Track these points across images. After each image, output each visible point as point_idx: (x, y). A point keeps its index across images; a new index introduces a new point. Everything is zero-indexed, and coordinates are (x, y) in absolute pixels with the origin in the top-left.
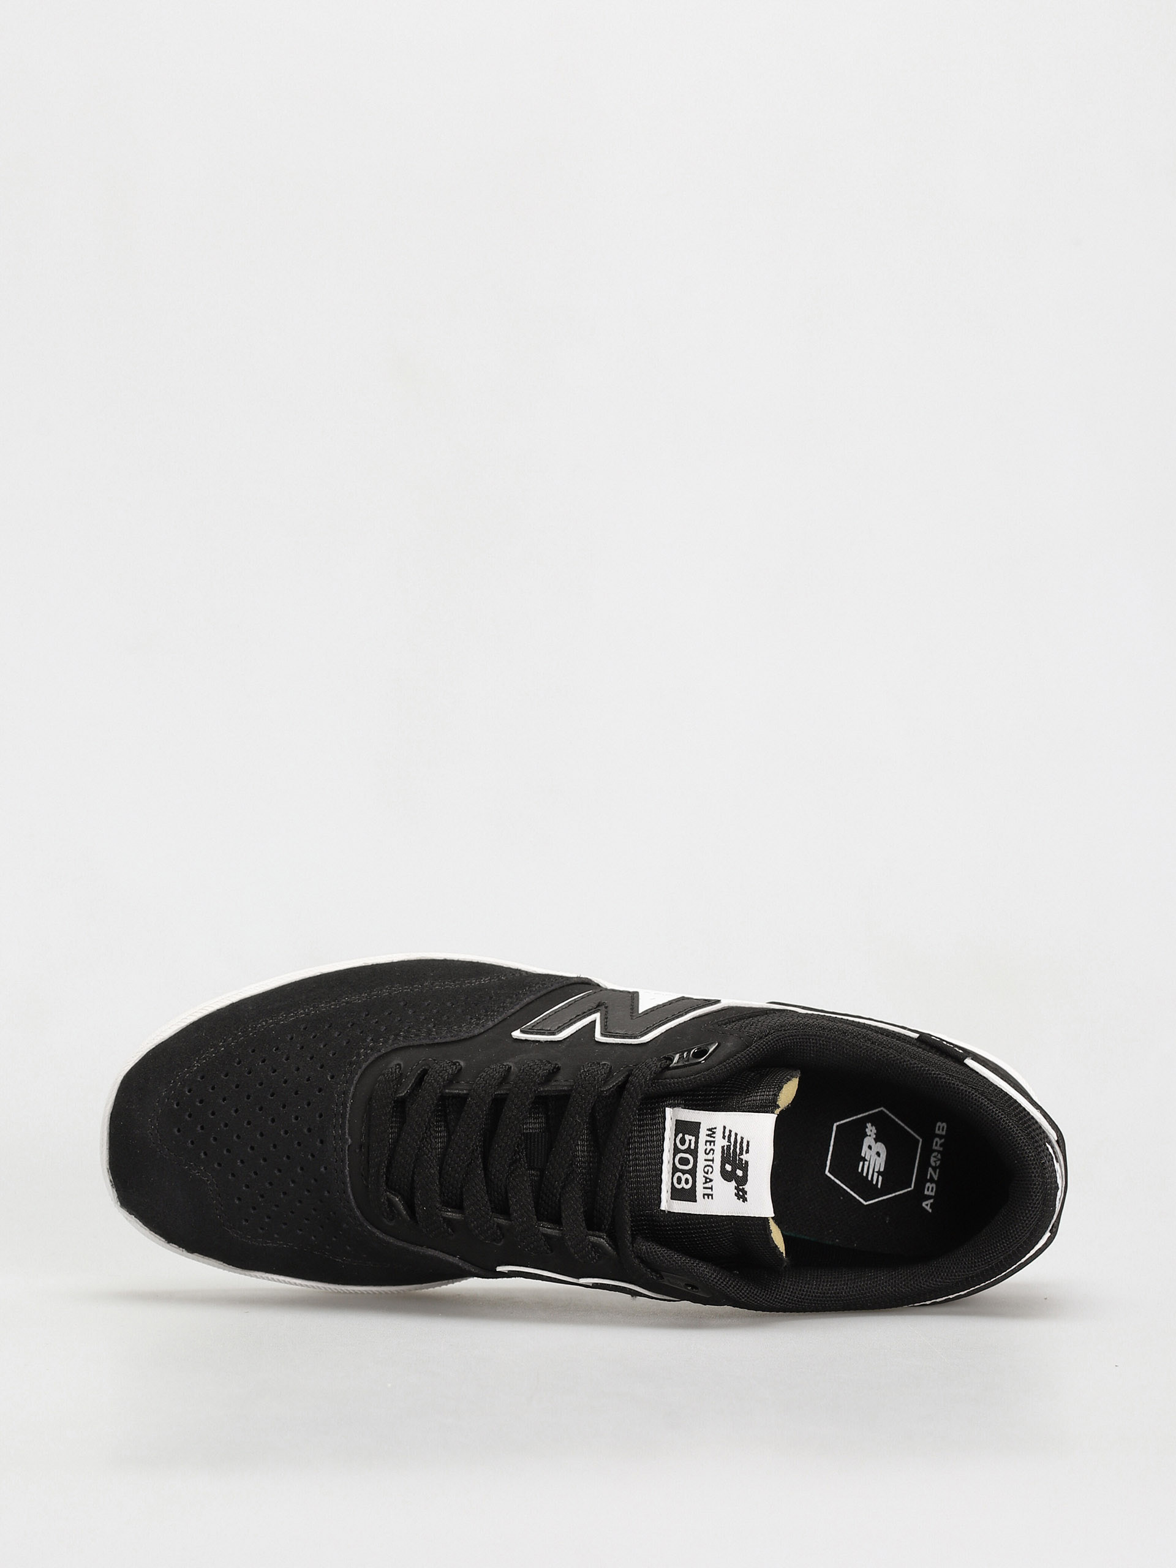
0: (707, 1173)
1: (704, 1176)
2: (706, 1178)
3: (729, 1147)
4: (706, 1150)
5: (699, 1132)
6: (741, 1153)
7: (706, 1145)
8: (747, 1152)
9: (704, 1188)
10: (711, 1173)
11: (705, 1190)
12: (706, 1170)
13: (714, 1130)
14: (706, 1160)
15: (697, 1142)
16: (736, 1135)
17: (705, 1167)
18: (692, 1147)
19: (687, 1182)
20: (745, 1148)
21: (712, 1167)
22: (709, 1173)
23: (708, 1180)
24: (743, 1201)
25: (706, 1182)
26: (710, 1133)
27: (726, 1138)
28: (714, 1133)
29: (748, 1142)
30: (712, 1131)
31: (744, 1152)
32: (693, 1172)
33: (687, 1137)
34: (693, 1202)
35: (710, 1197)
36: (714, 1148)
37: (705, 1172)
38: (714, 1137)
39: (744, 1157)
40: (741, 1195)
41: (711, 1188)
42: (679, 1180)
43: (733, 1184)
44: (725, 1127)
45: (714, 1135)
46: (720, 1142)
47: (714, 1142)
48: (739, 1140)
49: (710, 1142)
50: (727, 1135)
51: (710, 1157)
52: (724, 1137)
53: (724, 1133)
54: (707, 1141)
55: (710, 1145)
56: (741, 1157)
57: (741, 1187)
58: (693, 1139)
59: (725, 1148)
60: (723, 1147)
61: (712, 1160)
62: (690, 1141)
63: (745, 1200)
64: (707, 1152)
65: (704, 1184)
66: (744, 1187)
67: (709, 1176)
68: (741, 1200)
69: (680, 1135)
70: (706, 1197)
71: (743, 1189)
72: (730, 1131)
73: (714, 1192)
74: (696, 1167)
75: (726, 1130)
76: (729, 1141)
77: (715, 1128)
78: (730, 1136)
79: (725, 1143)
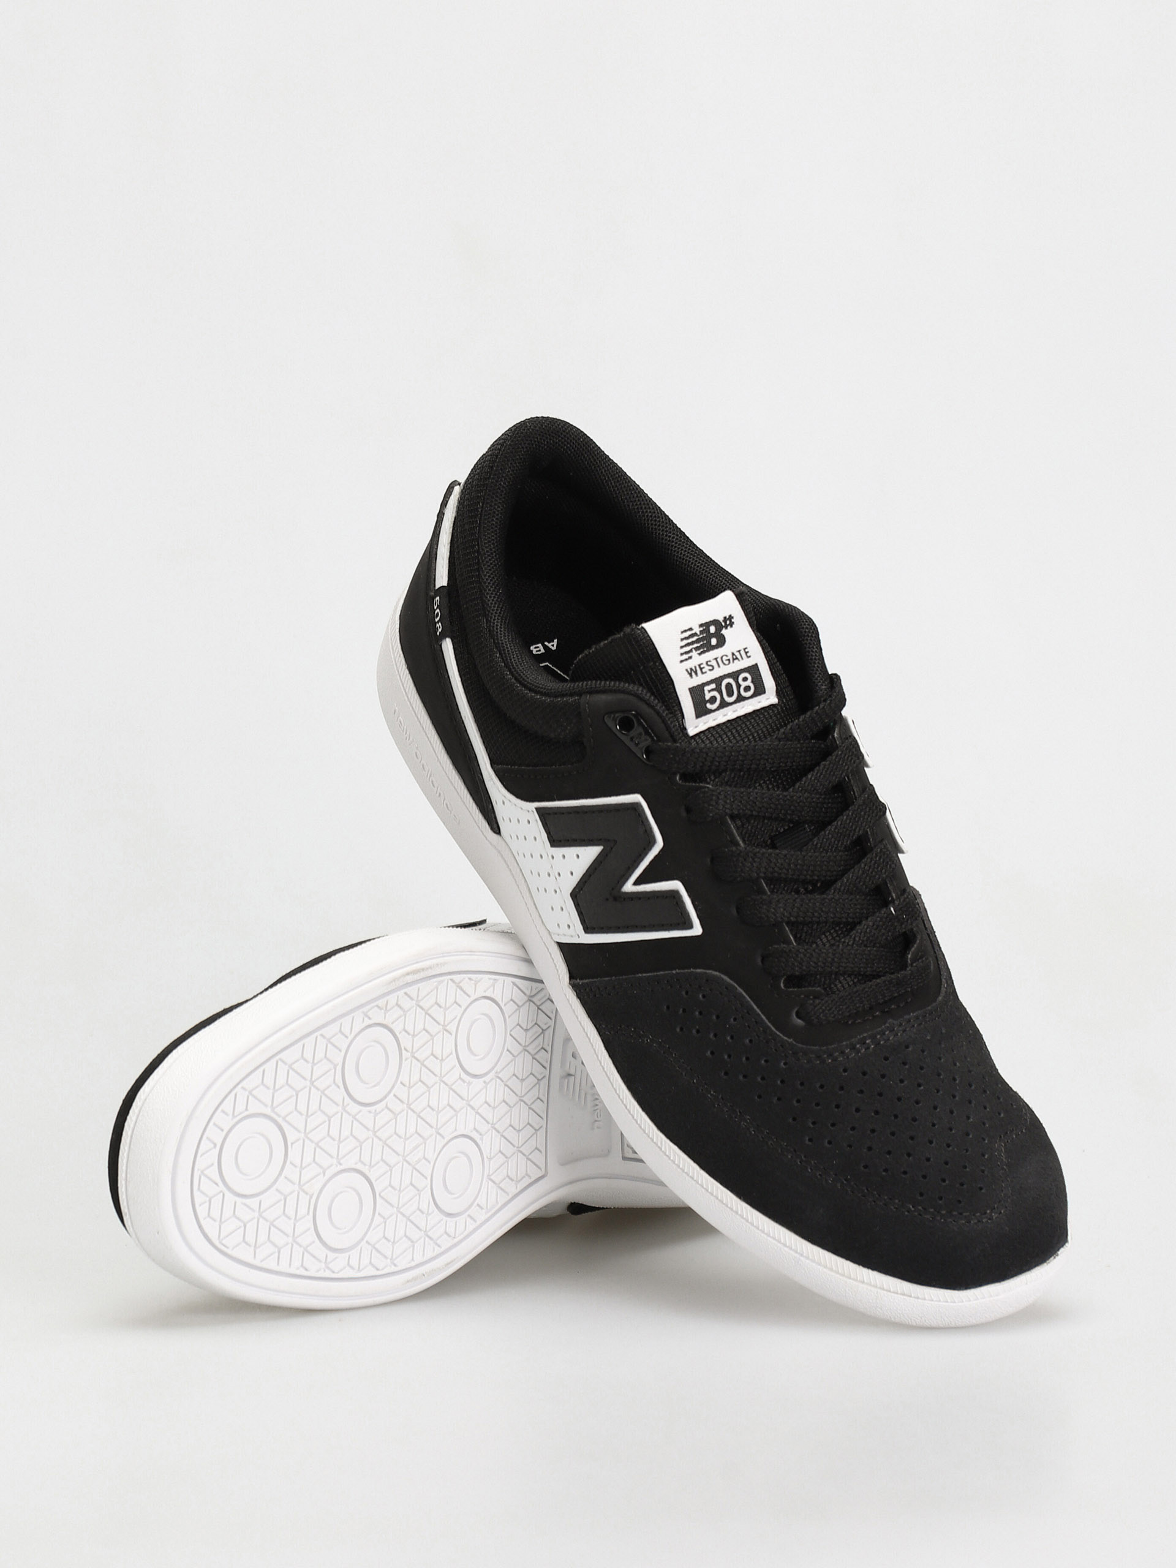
0: (729, 660)
1: (733, 662)
2: (734, 659)
3: (697, 649)
4: (710, 670)
5: (698, 685)
6: (695, 634)
7: (706, 672)
8: (691, 629)
9: (742, 658)
10: (727, 656)
11: (743, 657)
12: (727, 662)
13: (689, 670)
14: (719, 666)
15: (708, 683)
16: (682, 647)
17: (724, 664)
18: (713, 686)
19: (745, 679)
20: (689, 633)
21: (722, 658)
22: (728, 658)
23: (734, 657)
24: (733, 618)
25: (737, 658)
26: (693, 674)
27: (690, 655)
28: (691, 669)
29: (682, 632)
30: (691, 672)
31: (693, 632)
32: (735, 675)
33: (708, 696)
34: (758, 667)
35: (746, 650)
36: (705, 663)
37: (729, 663)
38: (695, 667)
39: (697, 630)
40: (729, 621)
41: (739, 651)
42: (747, 689)
43: (724, 632)
44: (682, 661)
45: (694, 668)
46: (697, 659)
47: (699, 665)
48: (686, 642)
49: (701, 669)
50: (686, 656)
51: (714, 663)
52: (690, 658)
53: (686, 660)
54: (703, 673)
55: (704, 668)
56: (698, 633)
57: (723, 624)
58: (707, 688)
59: (699, 652)
60: (700, 654)
61: (716, 659)
62: (709, 691)
63: (731, 617)
64: (711, 668)
65: (739, 660)
66: (721, 621)
67: (730, 657)
68: (733, 620)
69: (709, 706)
70: (748, 654)
71: (723, 621)
72: (682, 654)
73: (741, 648)
74: (729, 674)
75: (683, 659)
76: (691, 651)
77: (687, 670)
78: (686, 653)
79: (694, 654)
